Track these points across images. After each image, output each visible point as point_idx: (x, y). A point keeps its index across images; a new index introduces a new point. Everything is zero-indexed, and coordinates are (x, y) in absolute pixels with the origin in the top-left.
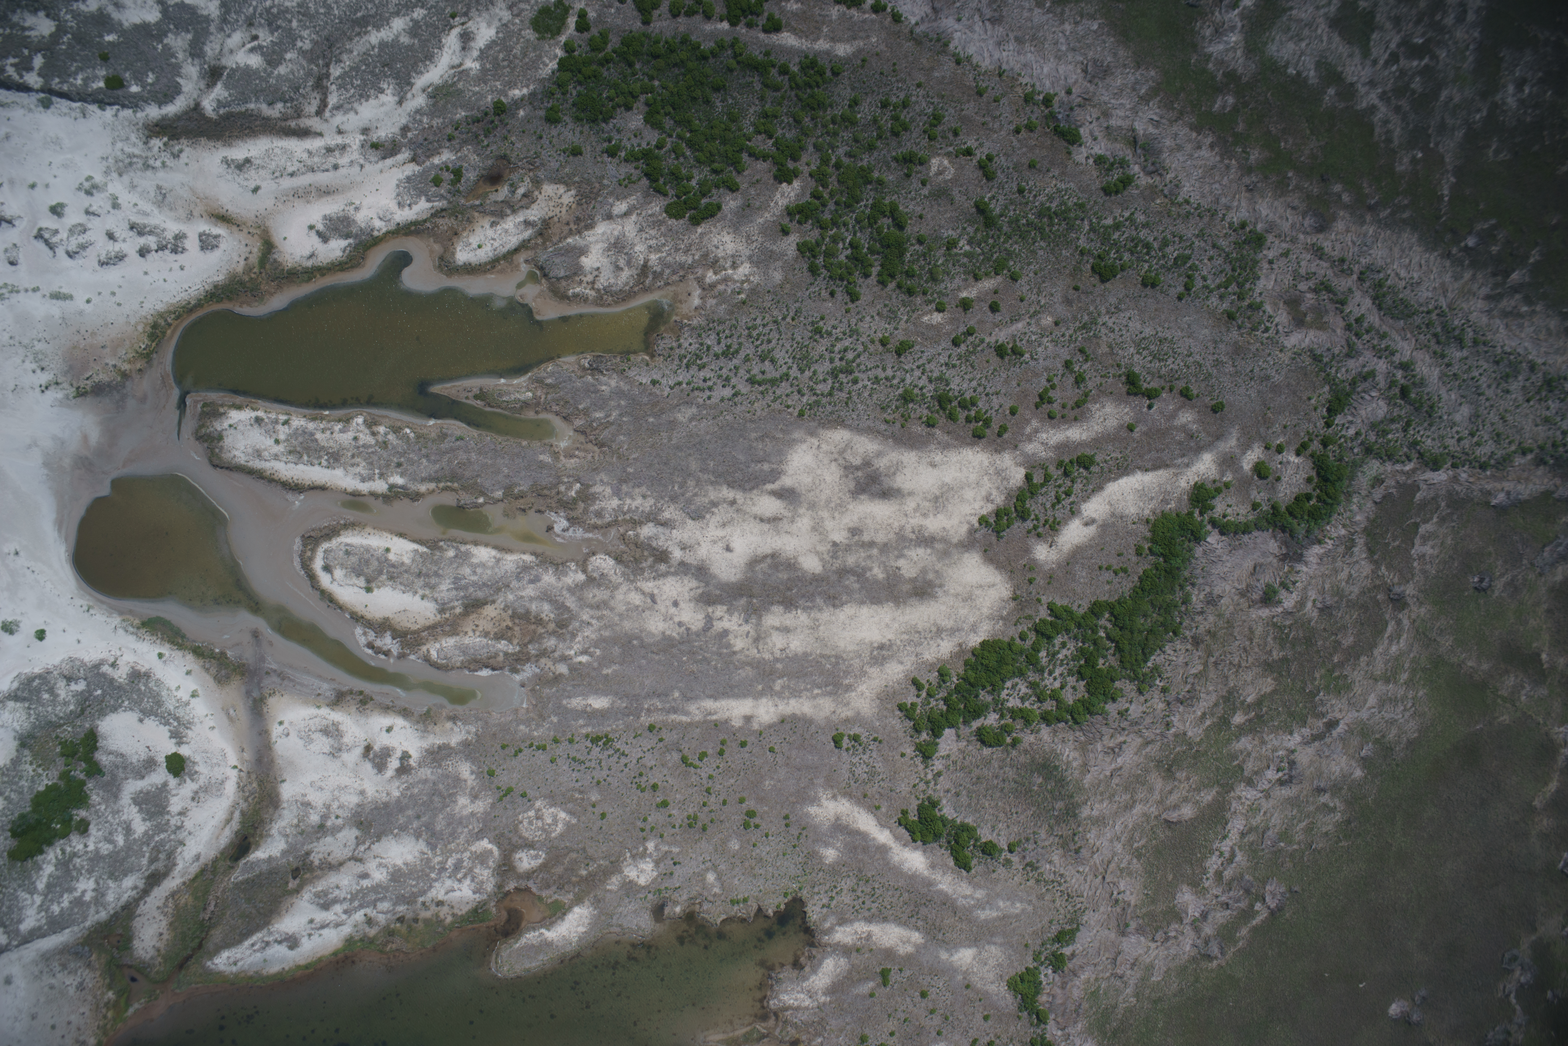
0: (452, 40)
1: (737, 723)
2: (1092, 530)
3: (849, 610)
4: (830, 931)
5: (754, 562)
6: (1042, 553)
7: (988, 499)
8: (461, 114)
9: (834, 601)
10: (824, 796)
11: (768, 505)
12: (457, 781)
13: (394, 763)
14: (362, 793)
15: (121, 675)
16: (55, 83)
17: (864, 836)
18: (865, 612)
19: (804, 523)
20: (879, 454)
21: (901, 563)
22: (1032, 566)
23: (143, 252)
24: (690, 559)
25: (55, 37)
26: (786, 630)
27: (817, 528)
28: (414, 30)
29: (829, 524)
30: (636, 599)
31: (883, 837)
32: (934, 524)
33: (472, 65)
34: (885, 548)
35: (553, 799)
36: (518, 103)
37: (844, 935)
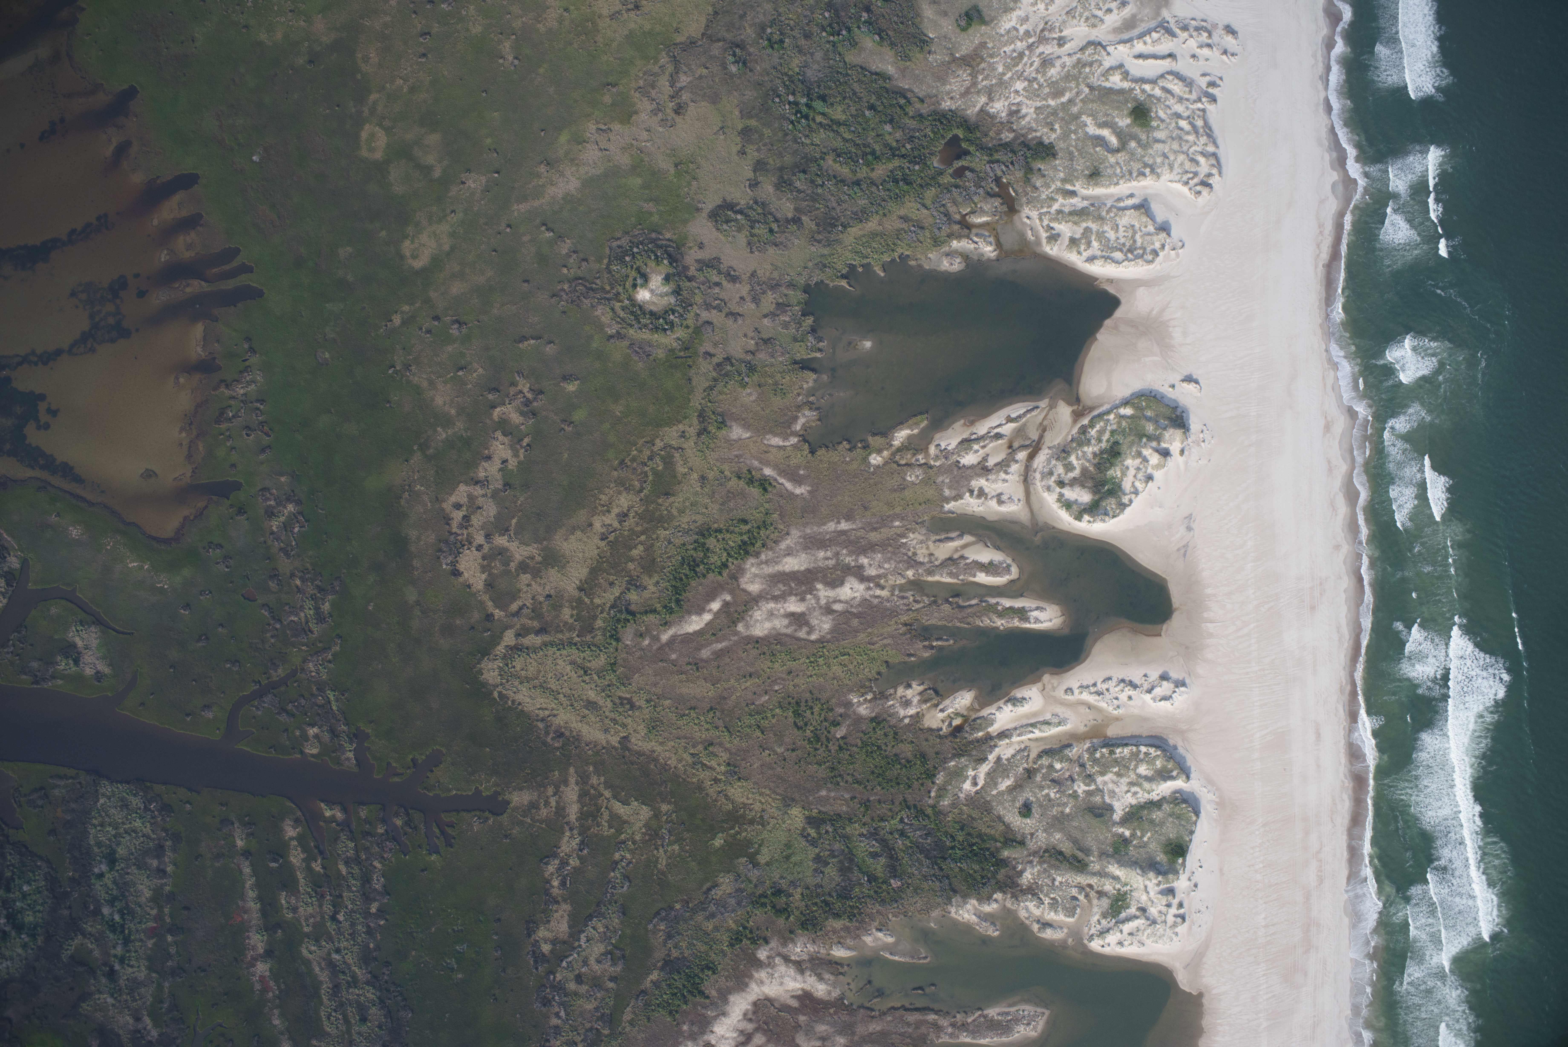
0: (981, 782)
1: (843, 521)
2: (708, 608)
3: (802, 568)
4: (799, 441)
5: (842, 583)
6: (728, 598)
7: (751, 616)
8: (974, 753)
9: (808, 571)
10: (806, 494)
11: (837, 607)
12: (950, 488)
13: (976, 493)
14: (987, 480)
15: (1086, 517)
16: (1134, 748)
17: (789, 480)
18: (796, 568)
19: (823, 602)
20: (796, 630)
21: (783, 588)
22: (731, 592)
23: (1095, 685)
24: (866, 584)
25: (1136, 767)
26: (827, 559)
27: (817, 599)
28: (996, 784)
29: (813, 601)
30: (886, 566)
31: (781, 480)
32: (771, 605)
33: (971, 773)
34: (791, 594)
35: (913, 483)
36: (952, 759)
37: (794, 440)
